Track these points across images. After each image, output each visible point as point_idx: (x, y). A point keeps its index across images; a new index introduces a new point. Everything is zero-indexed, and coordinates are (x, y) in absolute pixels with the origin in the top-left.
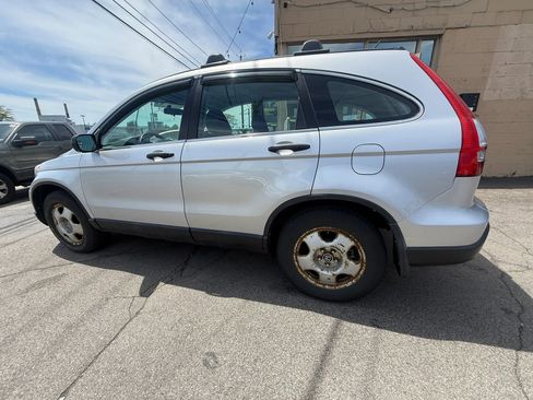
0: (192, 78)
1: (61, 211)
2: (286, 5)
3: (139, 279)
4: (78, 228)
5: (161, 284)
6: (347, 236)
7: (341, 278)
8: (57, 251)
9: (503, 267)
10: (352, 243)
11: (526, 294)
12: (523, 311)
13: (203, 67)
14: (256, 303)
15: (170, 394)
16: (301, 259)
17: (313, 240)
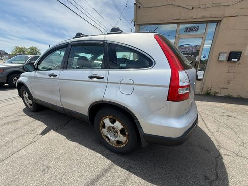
0: (68, 42)
1: (25, 93)
2: (139, 7)
3: (45, 126)
4: (30, 101)
5: (52, 130)
6: (120, 122)
7: (119, 142)
8: (24, 110)
9: (222, 152)
10: (122, 126)
11: (225, 170)
12: (216, 180)
13: (74, 38)
14: (83, 146)
15: (21, 181)
16: (103, 129)
17: (107, 122)
